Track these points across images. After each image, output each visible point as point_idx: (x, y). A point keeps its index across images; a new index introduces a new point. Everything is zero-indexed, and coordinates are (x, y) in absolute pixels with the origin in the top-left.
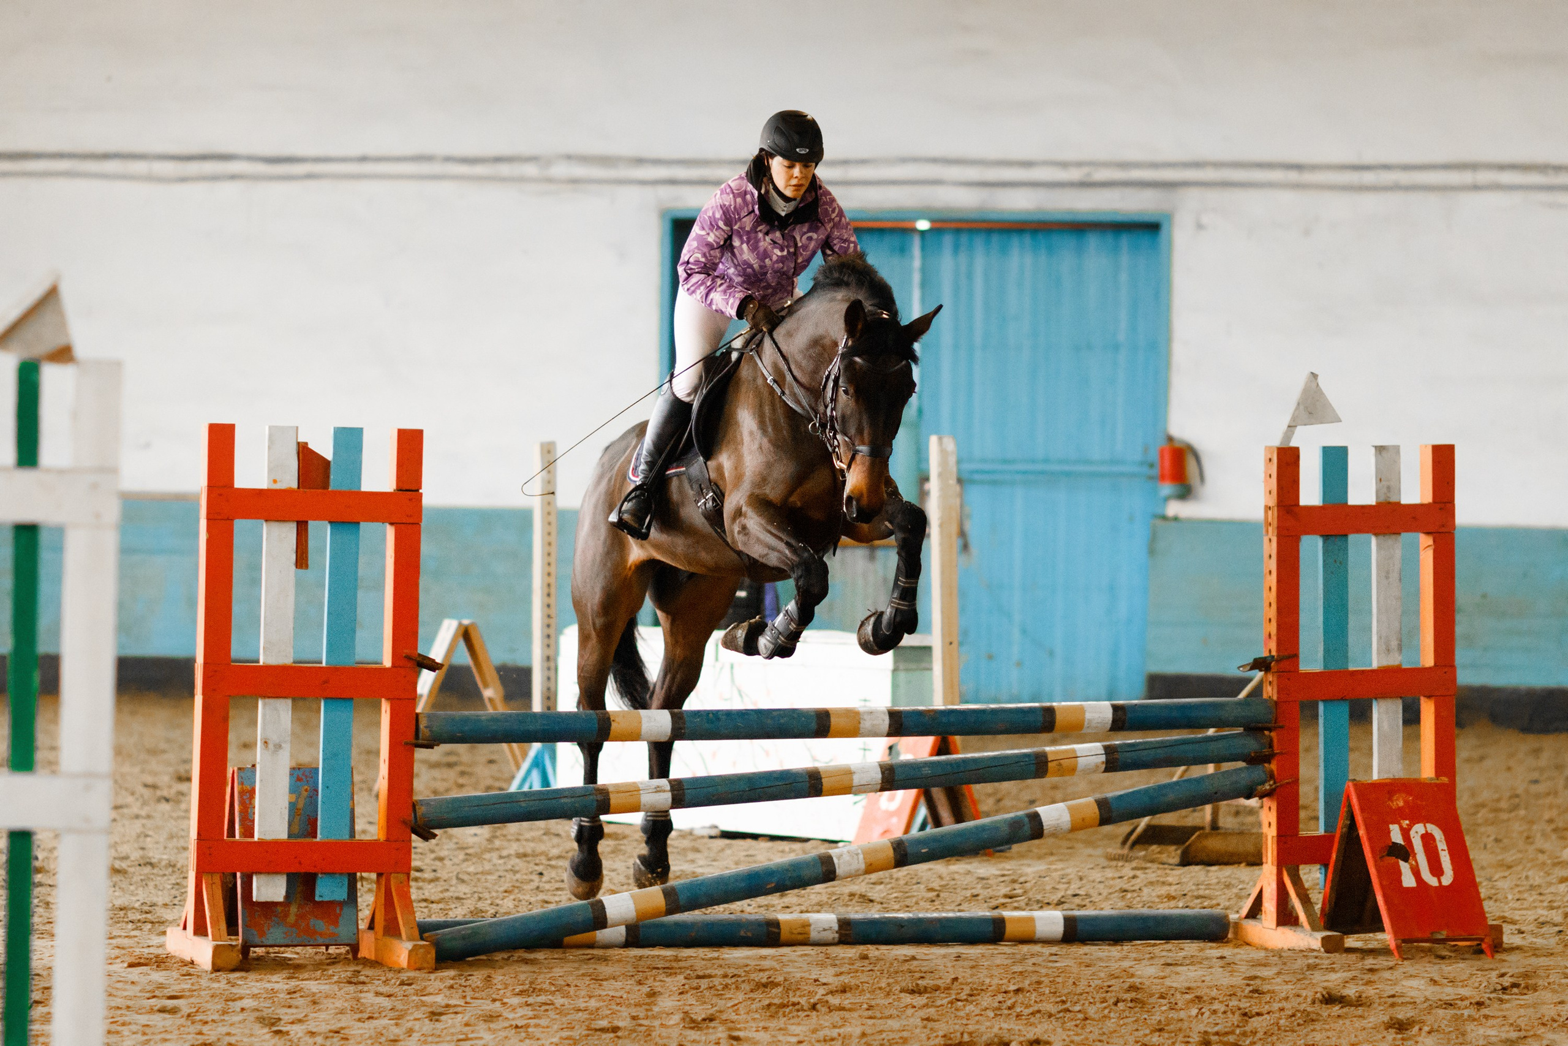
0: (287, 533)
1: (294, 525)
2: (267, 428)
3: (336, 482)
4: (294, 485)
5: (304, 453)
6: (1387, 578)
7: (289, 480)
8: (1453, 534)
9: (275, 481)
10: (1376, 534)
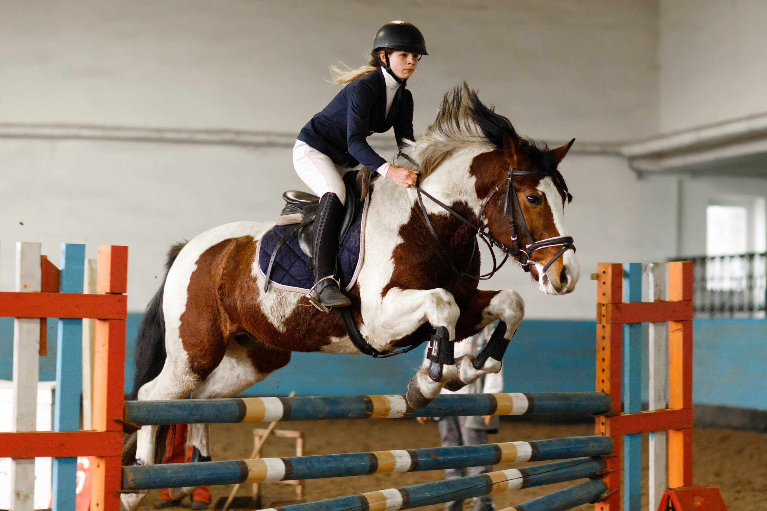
0: (34, 326)
1: (38, 321)
2: (19, 245)
3: (66, 287)
4: (38, 289)
5: (46, 264)
6: (659, 351)
7: (35, 286)
8: (692, 321)
9: (25, 286)
10: (653, 322)
